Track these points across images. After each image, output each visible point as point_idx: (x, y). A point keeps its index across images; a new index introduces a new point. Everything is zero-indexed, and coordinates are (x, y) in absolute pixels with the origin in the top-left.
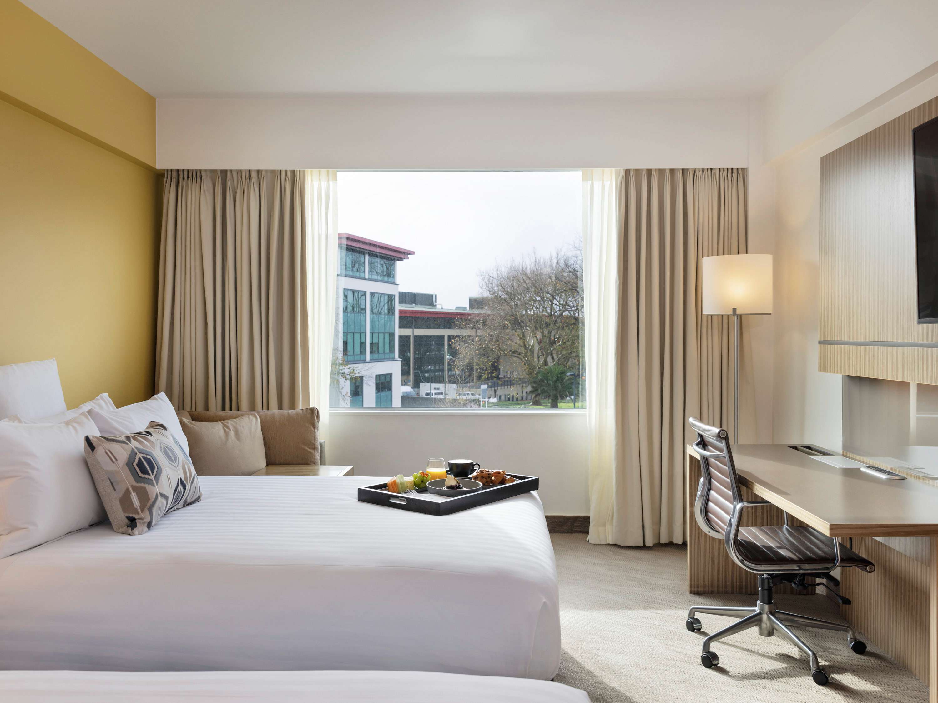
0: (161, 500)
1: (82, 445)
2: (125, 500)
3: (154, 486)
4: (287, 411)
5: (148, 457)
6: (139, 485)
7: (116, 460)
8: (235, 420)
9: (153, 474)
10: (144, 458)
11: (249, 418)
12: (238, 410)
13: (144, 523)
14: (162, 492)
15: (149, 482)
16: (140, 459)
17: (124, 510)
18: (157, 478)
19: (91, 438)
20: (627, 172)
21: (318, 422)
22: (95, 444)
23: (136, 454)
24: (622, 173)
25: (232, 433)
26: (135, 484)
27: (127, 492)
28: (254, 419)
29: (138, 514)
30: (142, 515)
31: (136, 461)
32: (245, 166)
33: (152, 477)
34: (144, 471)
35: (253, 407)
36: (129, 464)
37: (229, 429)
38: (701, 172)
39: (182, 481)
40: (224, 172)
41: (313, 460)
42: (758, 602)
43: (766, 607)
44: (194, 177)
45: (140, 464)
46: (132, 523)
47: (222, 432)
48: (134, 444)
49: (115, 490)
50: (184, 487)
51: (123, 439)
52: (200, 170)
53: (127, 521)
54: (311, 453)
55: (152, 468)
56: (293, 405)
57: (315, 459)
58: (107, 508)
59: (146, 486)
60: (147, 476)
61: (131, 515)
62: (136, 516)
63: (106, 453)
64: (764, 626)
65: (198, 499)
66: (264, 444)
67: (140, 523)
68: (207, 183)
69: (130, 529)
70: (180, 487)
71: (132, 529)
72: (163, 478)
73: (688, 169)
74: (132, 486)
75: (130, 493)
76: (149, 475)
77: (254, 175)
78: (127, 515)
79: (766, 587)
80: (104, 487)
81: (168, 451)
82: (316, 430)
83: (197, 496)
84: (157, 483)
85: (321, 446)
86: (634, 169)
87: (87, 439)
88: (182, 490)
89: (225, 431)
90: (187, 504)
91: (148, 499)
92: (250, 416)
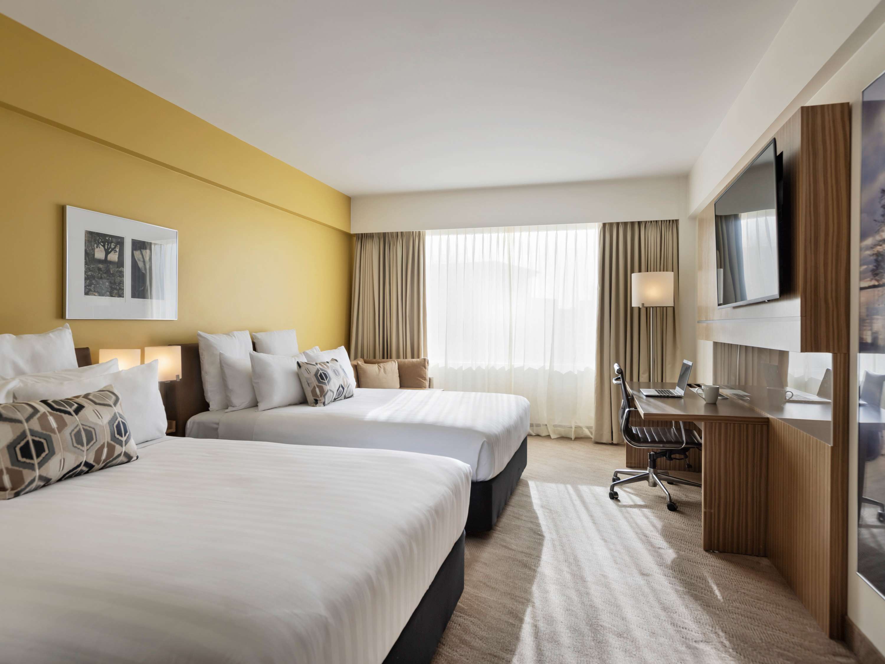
0: (330, 393)
1: (296, 366)
2: (314, 392)
3: (327, 386)
4: (414, 360)
5: (325, 372)
6: (320, 385)
7: (310, 373)
8: (384, 363)
9: (326, 380)
10: (323, 373)
11: (392, 363)
12: (391, 359)
13: (322, 402)
14: (331, 389)
15: (325, 384)
16: (321, 373)
17: (313, 396)
18: (328, 382)
19: (299, 362)
20: (604, 225)
21: (428, 366)
22: (301, 365)
23: (319, 371)
24: (601, 225)
25: (382, 370)
26: (318, 384)
27: (314, 388)
28: (394, 363)
29: (319, 398)
30: (321, 399)
31: (319, 374)
32: (394, 230)
33: (326, 382)
34: (323, 379)
35: (398, 357)
36: (316, 375)
37: (381, 368)
38: (650, 223)
39: (342, 386)
40: (384, 234)
41: (424, 386)
42: (648, 468)
43: (652, 470)
44: (370, 237)
45: (321, 375)
46: (316, 402)
47: (377, 369)
48: (319, 366)
49: (309, 386)
50: (343, 389)
51: (314, 363)
52: (373, 233)
53: (314, 401)
54: (423, 382)
55: (327, 377)
56: (418, 357)
57: (425, 385)
58: (307, 395)
59: (323, 385)
60: (324, 381)
61: (316, 398)
62: (318, 399)
63: (306, 369)
64: (650, 481)
65: (352, 396)
66: (399, 376)
67: (320, 402)
68: (376, 240)
69: (315, 404)
70: (341, 388)
71: (316, 404)
72: (331, 383)
73: (641, 222)
74: (317, 385)
75: (316, 388)
76: (325, 380)
77: (399, 235)
78: (314, 398)
79: (652, 459)
80: (305, 385)
81: (336, 371)
82: (426, 370)
83: (351, 394)
84: (328, 384)
85: (430, 379)
86: (609, 223)
87: (298, 363)
88: (342, 390)
89: (379, 368)
90: (345, 398)
91: (324, 392)
92: (393, 362)
